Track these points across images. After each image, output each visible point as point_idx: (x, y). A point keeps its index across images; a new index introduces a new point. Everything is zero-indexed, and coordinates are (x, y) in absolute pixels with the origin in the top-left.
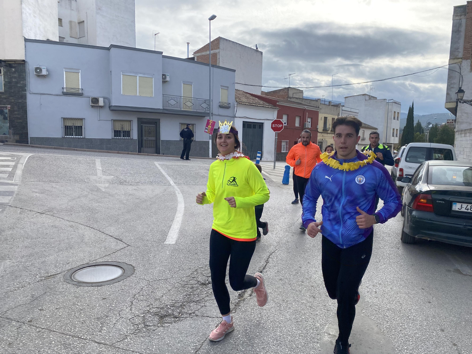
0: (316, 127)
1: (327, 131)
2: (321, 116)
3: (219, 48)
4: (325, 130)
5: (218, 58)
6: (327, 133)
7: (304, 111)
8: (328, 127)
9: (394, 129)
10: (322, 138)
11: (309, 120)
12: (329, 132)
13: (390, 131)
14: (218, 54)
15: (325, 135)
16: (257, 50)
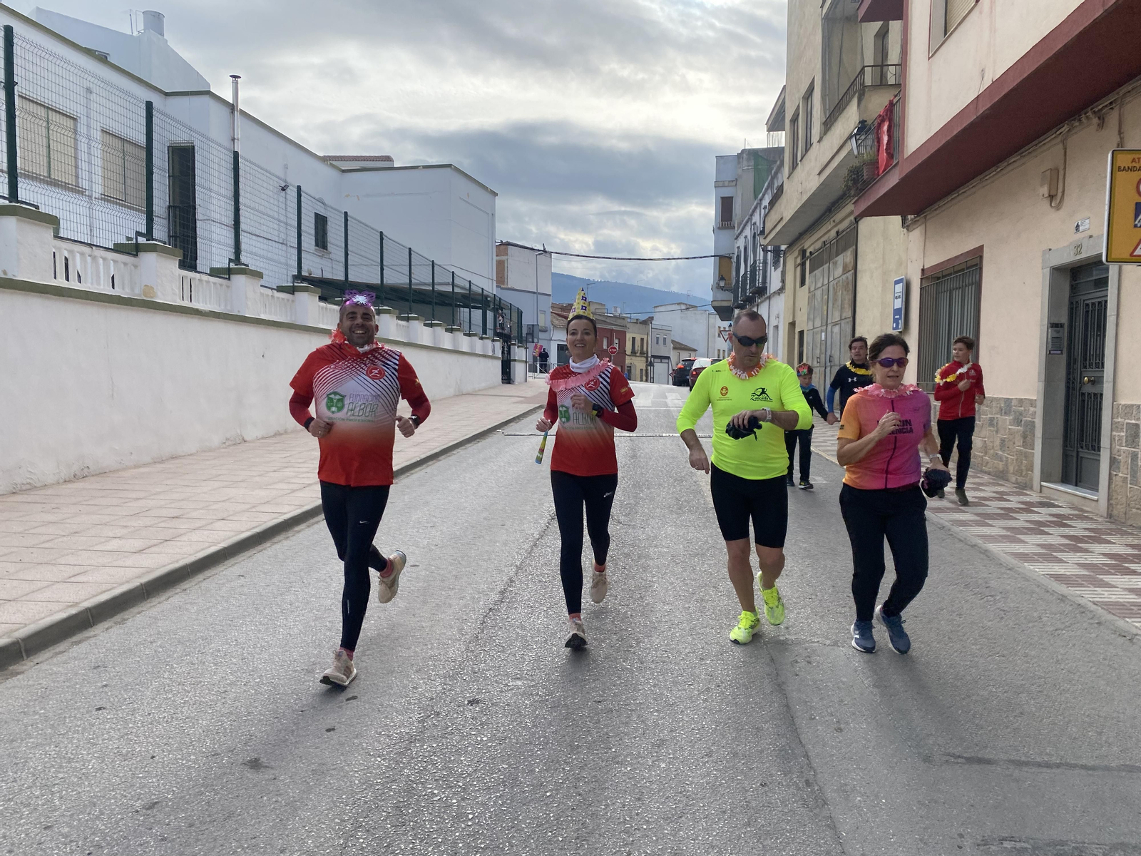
0: (624, 349)
1: (636, 353)
2: (629, 336)
3: (507, 255)
4: (634, 353)
5: (506, 265)
6: (636, 356)
7: (612, 331)
8: (636, 349)
9: (719, 350)
10: (630, 361)
11: (617, 341)
12: (638, 355)
13: (714, 353)
14: (506, 262)
15: (634, 358)
16: (545, 251)
